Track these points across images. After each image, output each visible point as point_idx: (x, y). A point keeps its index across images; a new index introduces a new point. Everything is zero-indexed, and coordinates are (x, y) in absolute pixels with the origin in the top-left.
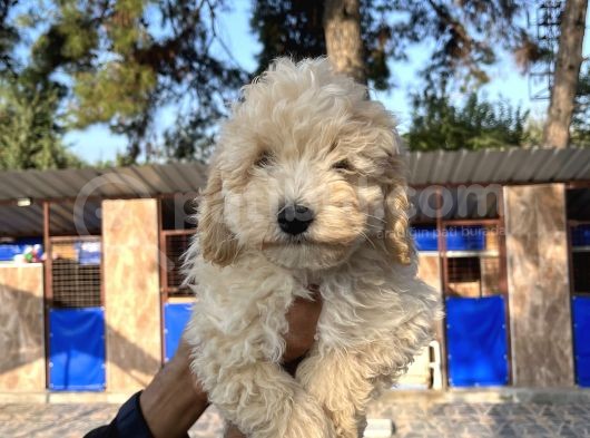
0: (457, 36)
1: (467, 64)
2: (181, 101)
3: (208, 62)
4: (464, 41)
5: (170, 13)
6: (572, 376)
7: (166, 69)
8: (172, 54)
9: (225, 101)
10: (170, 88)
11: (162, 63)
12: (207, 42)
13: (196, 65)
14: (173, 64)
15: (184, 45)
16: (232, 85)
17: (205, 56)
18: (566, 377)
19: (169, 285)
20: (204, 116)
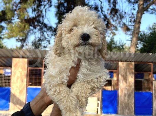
0: (108, 23)
1: (110, 30)
2: (36, 34)
3: (43, 24)
4: (110, 24)
5: (34, 10)
6: (133, 112)
7: (32, 25)
8: (34, 21)
9: (47, 34)
10: (33, 30)
11: (31, 23)
12: (44, 19)
13: (40, 24)
14: (34, 24)
15: (38, 19)
16: (49, 30)
17: (43, 22)
18: (132, 112)
19: (29, 82)
20: (42, 39)
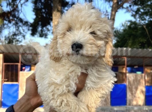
2: (10, 28)
3: (19, 18)
5: (9, 4)
6: (110, 104)
7: (7, 19)
8: (9, 15)
9: (23, 29)
10: (7, 25)
11: (6, 17)
12: (19, 13)
13: (16, 19)
14: (9, 18)
15: (13, 13)
16: (25, 25)
17: (18, 17)
18: (108, 104)
19: (5, 78)
20: (17, 33)
